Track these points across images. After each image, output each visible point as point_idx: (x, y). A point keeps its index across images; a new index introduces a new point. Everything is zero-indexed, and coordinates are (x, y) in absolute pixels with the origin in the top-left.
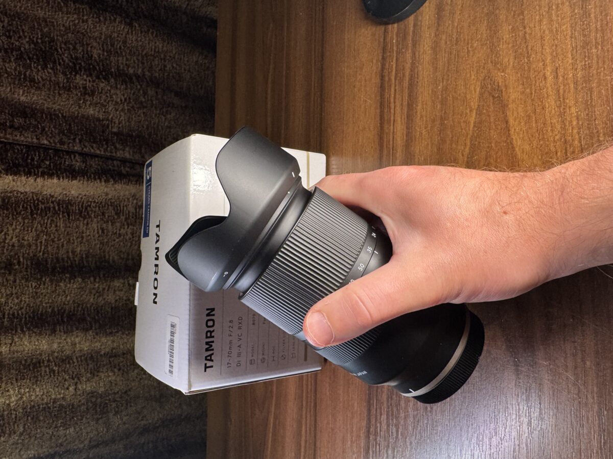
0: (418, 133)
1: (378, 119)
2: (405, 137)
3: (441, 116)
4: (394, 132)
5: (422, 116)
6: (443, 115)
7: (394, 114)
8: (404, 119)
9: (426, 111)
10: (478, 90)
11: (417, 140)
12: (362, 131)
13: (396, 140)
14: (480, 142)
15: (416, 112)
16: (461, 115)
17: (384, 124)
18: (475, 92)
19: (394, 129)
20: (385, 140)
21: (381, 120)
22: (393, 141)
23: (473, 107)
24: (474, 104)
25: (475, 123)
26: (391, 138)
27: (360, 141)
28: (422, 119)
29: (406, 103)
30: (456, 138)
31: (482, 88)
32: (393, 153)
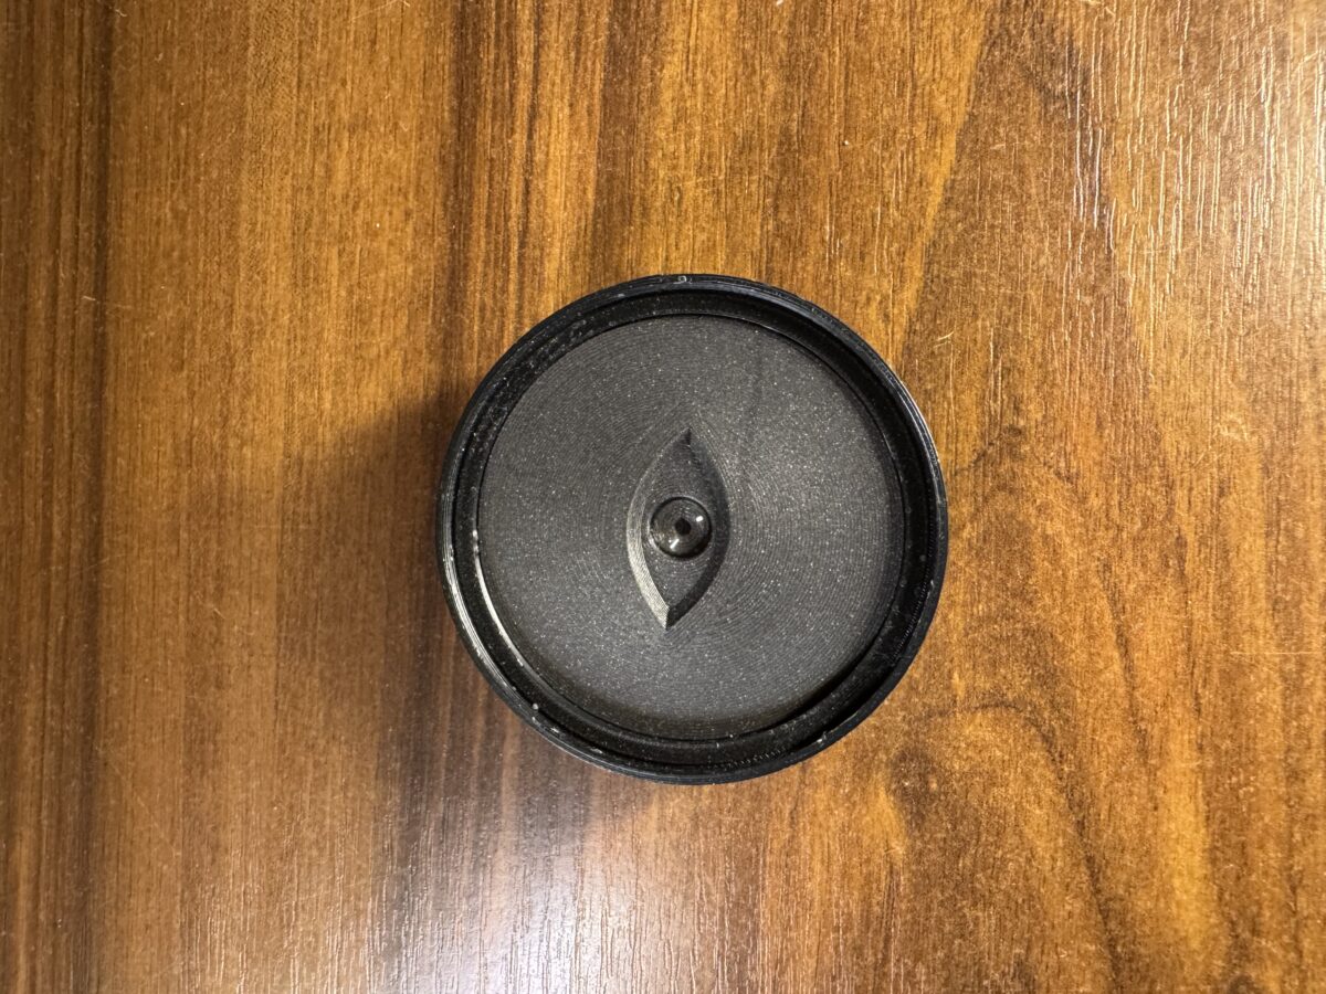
0: (662, 188)
1: (445, 89)
2: (590, 196)
3: (786, 132)
4: (529, 161)
5: (682, 116)
6: (794, 126)
7: (536, 81)
8: (590, 113)
9: (708, 96)
10: (973, 46)
11: (655, 217)
12: (352, 130)
13: (544, 200)
14: (969, 276)
15: (654, 94)
16: (885, 145)
17: (475, 114)
18: (958, 54)
19: (530, 149)
20: (482, 192)
21: (460, 91)
22: (526, 203)
23: (947, 119)
24: (952, 104)
25: (950, 187)
26: (516, 190)
27: (341, 175)
28: (682, 126)
29: (602, 39)
30: (858, 239)
31: (992, 42)
32: (521, 257)
